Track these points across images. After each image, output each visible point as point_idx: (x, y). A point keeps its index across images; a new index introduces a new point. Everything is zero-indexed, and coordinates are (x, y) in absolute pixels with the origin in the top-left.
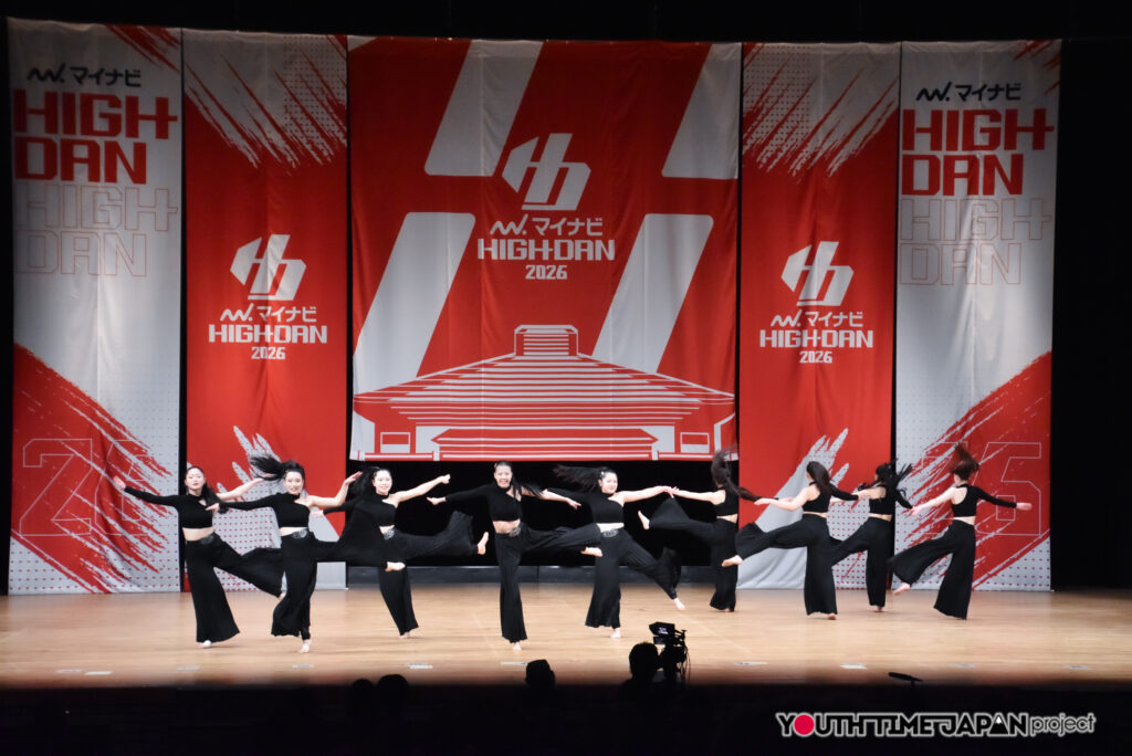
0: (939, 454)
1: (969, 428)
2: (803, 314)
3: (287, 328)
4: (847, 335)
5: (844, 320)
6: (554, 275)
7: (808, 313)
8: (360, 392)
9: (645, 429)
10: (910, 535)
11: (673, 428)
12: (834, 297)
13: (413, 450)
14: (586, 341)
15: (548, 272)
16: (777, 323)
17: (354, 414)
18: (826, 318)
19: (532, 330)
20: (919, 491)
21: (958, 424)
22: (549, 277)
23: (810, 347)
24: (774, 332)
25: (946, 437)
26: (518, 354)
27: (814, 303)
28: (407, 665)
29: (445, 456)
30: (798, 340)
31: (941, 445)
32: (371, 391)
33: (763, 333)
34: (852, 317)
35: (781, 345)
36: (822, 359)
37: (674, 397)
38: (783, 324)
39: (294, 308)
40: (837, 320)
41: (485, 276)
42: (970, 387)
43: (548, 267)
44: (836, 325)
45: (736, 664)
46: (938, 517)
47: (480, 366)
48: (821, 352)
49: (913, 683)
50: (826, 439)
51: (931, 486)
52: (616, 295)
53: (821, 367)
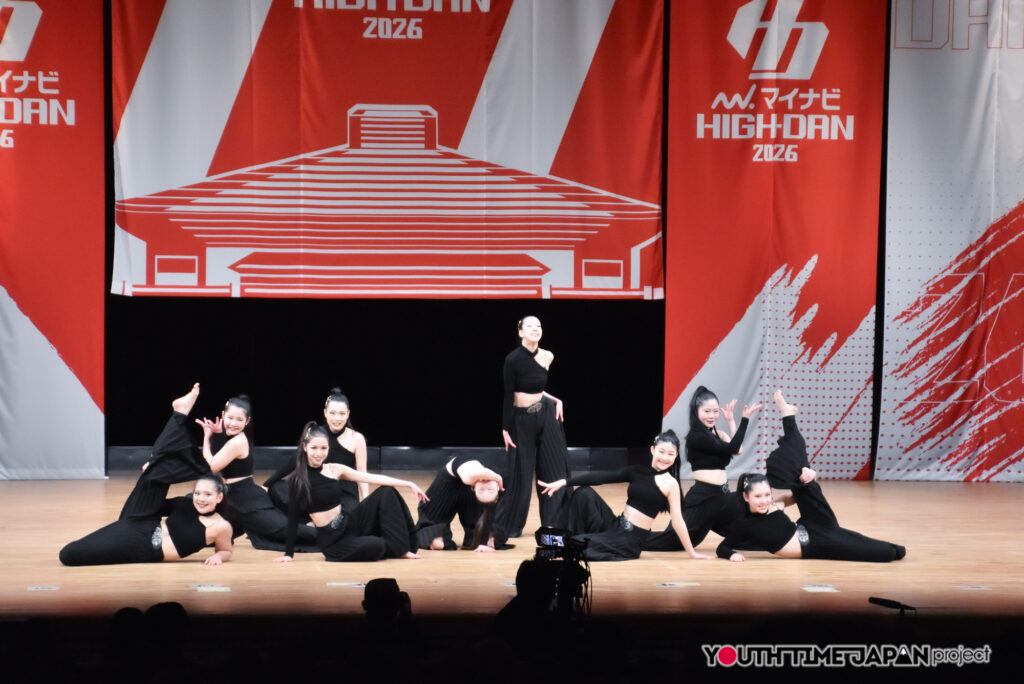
0: (947, 290)
1: (988, 254)
2: (757, 92)
3: (16, 102)
4: (818, 122)
5: (815, 100)
6: (404, 32)
7: (764, 90)
8: (126, 197)
9: (533, 254)
10: (901, 405)
11: (570, 254)
12: (801, 67)
13: (202, 282)
14: (449, 128)
15: (394, 28)
16: (721, 103)
17: (118, 230)
18: (790, 98)
19: (373, 111)
20: (915, 342)
21: (971, 248)
22: (397, 35)
23: (766, 139)
24: (716, 117)
25: (955, 267)
26: (352, 147)
27: (773, 76)
28: (194, 587)
29: (247, 290)
30: (750, 128)
31: (947, 277)
32: (141, 195)
33: (701, 118)
34: (826, 96)
35: (726, 136)
36: (783, 156)
37: (574, 210)
38: (729, 106)
39: (26, 73)
40: (805, 101)
41: (305, 31)
42: (989, 195)
43: (395, 21)
44: (803, 107)
45: (656, 585)
46: (941, 379)
47: (299, 162)
48: (782, 147)
49: (902, 612)
50: (787, 270)
51: (932, 336)
52: (493, 64)
53: (781, 167)
